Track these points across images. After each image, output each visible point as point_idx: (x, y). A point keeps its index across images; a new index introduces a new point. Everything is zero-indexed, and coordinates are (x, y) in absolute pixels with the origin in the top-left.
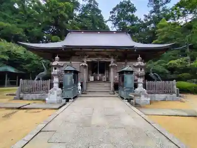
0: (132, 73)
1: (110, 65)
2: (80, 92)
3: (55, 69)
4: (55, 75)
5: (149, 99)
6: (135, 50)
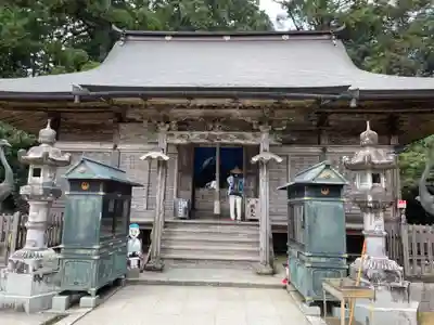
0: (339, 195)
2: (134, 261)
3: (37, 173)
4: (34, 197)
5: (414, 306)
6: (350, 100)
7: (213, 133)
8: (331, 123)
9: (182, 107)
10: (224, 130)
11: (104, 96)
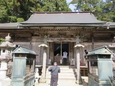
1: (76, 46)
6: (107, 27)
7: (61, 38)
8: (95, 36)
9: (52, 30)
10: (65, 37)
11: (27, 27)
